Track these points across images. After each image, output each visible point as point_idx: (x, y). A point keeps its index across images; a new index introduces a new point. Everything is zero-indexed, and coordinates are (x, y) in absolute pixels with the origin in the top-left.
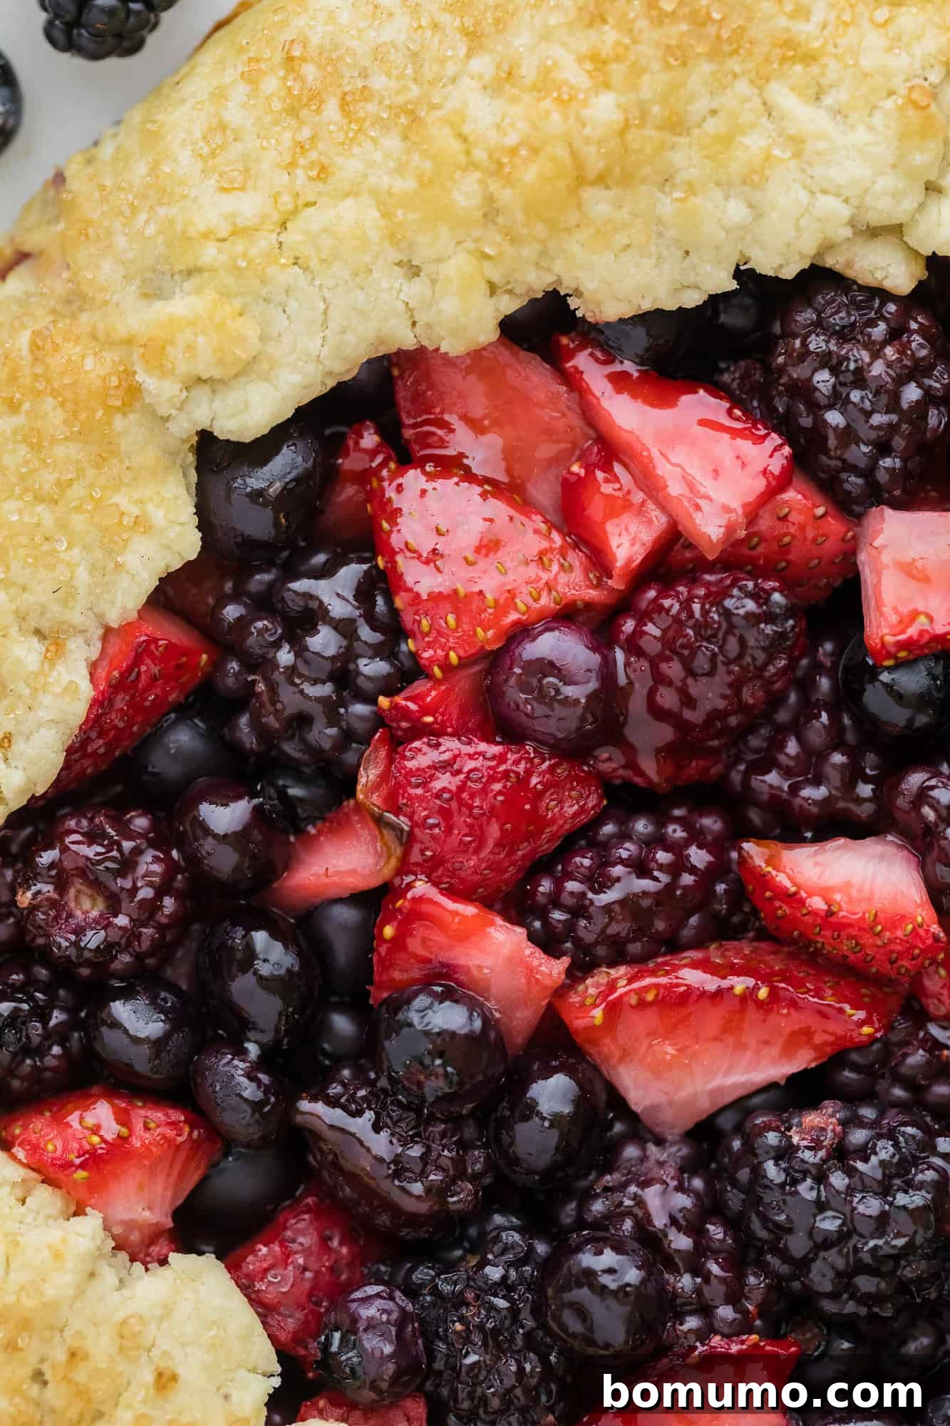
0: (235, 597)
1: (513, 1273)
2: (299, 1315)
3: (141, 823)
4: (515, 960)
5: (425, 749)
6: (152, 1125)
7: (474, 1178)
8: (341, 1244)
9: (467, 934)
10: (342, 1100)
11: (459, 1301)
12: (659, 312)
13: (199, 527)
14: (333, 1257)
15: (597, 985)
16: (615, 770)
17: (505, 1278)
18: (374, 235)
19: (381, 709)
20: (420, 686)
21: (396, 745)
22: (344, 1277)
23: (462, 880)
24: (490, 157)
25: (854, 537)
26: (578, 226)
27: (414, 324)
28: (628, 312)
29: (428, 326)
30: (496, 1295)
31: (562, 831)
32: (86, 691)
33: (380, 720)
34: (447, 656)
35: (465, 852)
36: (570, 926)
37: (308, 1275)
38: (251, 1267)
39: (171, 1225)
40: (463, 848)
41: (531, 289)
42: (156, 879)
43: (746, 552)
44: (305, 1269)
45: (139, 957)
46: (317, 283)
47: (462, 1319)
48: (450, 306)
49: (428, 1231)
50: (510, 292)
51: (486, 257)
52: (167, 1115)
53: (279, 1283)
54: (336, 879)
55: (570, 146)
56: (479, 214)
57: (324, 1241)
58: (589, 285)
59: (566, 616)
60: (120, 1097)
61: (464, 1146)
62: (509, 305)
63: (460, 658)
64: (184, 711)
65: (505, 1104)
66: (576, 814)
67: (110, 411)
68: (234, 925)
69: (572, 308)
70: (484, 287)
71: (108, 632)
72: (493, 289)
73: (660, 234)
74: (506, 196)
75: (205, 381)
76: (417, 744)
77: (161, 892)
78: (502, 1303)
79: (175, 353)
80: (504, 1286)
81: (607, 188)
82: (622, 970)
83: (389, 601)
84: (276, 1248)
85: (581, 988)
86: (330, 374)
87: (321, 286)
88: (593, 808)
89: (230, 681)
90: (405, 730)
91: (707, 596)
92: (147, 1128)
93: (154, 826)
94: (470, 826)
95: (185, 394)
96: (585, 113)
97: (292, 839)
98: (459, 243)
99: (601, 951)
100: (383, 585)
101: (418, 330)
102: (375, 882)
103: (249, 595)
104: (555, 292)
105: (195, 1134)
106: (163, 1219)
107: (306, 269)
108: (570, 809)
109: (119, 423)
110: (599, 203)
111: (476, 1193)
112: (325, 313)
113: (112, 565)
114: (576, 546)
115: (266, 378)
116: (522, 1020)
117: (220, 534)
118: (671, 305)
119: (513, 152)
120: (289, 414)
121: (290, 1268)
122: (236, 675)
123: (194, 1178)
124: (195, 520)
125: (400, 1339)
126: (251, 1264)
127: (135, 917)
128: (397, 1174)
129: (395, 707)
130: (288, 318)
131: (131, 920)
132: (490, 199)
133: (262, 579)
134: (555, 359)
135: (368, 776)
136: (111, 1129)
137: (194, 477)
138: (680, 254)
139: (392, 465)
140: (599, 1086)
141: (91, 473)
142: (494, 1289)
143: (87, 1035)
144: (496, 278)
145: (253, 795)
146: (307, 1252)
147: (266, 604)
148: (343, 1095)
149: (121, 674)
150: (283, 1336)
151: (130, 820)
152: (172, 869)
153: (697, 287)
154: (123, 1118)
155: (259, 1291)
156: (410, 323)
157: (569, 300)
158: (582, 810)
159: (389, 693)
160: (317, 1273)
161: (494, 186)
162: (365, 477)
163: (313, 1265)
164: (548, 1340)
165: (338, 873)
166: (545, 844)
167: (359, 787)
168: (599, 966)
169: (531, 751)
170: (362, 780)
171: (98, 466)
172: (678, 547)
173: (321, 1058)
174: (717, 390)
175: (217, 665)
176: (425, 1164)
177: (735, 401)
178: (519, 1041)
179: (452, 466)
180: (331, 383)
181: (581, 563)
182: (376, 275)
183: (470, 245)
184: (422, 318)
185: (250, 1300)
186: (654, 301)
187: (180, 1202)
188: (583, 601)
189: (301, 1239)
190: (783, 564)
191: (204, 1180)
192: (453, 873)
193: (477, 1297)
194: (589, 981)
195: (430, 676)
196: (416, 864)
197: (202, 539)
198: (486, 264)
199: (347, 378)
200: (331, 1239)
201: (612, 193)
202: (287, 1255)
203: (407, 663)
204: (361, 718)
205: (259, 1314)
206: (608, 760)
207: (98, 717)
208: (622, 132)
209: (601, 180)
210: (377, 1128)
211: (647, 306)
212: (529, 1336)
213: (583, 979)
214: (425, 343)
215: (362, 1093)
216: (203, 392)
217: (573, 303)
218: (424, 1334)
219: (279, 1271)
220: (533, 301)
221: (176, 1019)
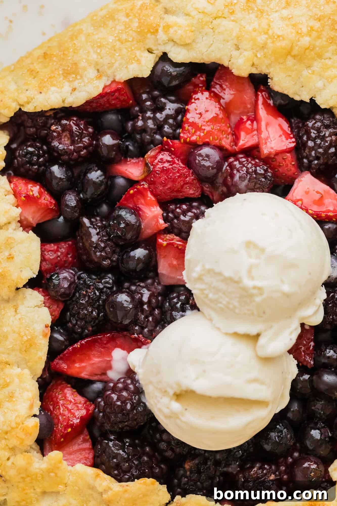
0: (148, 93)
1: (105, 289)
2: (50, 266)
3: (90, 130)
4: (156, 217)
5: (167, 155)
6: (46, 199)
7: (112, 261)
8: (71, 257)
9: (149, 204)
10: (94, 223)
11: (89, 286)
12: (287, 96)
13: (151, 71)
14: (67, 259)
15: (169, 237)
16: (207, 191)
17: (103, 289)
18: (234, 34)
19: (163, 140)
20: (176, 141)
21: (162, 150)
22: (66, 265)
23: (156, 191)
24: (273, 34)
25: (297, 175)
26: (282, 63)
27: (230, 61)
28: (280, 90)
29: (233, 63)
30: (98, 291)
31: (185, 196)
32: (100, 91)
33: (162, 142)
34: (187, 138)
35: (161, 184)
36: (173, 219)
37: (59, 259)
38: (47, 247)
39: (35, 226)
40: (161, 183)
41: (262, 71)
42: (86, 144)
43: (270, 161)
44: (59, 257)
45: (70, 159)
46: (214, 36)
47: (86, 292)
48: (241, 61)
49: (93, 267)
50: (257, 68)
51: (256, 56)
52: (51, 200)
53: (51, 256)
54: (127, 172)
55: (292, 44)
56: (261, 46)
57: (68, 254)
58: (275, 79)
59: (220, 148)
60: (43, 189)
61: (114, 252)
62: (254, 71)
63: (189, 141)
64: (118, 111)
65: (130, 249)
66: (191, 194)
67: (149, 31)
68: (96, 166)
69: (268, 81)
70: (251, 63)
71: (114, 81)
72: (253, 65)
73: (299, 78)
74: (270, 45)
75: (174, 41)
76: (166, 153)
77: (85, 147)
78: (98, 294)
79: (171, 31)
80: (101, 290)
81: (294, 59)
82: (178, 238)
83: (182, 118)
84: (56, 247)
85: (165, 235)
86: (203, 59)
87: (214, 38)
88: (197, 195)
89: (134, 112)
90: (166, 148)
91: (254, 164)
92: (44, 199)
93: (93, 133)
94: (165, 179)
95: (167, 41)
96: (301, 39)
97: (123, 158)
98: (252, 49)
99: (176, 231)
100: (183, 114)
101: (230, 63)
102: (136, 179)
103: (151, 95)
104: (267, 75)
105: (54, 208)
106: (34, 223)
107: (214, 32)
108: (191, 192)
109: (149, 35)
110: (290, 62)
111: (110, 264)
112: (212, 44)
113: (125, 66)
114: (233, 135)
115: (188, 50)
116: (148, 232)
117: (155, 76)
118: (291, 96)
119: (279, 36)
120: (188, 62)
121: (56, 254)
122: (137, 111)
123: (47, 219)
124: (151, 69)
125: (70, 286)
126: (48, 247)
127: (75, 149)
128: (95, 248)
129: (167, 142)
130: (202, 40)
131: (74, 149)
132: (266, 44)
133: (156, 93)
134: (257, 90)
135: (151, 153)
136: (36, 194)
137: (157, 59)
138: (301, 86)
139: (204, 88)
140: (154, 259)
141: (135, 42)
142: (98, 289)
143: (46, 169)
144: (255, 63)
145: (121, 140)
146: (62, 253)
147: (154, 99)
148: (95, 222)
149: (110, 92)
150: (43, 268)
151: (89, 128)
152: (90, 144)
153: (300, 96)
154: (40, 193)
155: (45, 254)
156: (229, 60)
157: (269, 79)
158: (194, 194)
159: (168, 138)
160: (61, 260)
161: (269, 41)
162: (196, 86)
163: (61, 257)
164: (103, 310)
165: (129, 172)
166: (180, 196)
167: (147, 154)
168: (172, 233)
169: (191, 172)
170: (149, 153)
171: (138, 42)
172: (256, 150)
173: (95, 212)
174: (288, 121)
175: (133, 106)
176: (103, 250)
177: (291, 126)
178: (143, 237)
179: (217, 97)
180: (202, 62)
181: (231, 139)
182: (229, 43)
183: (254, 51)
184: (232, 61)
185: (41, 254)
186: (288, 92)
187: (40, 222)
188: (226, 148)
189: (62, 249)
190: (277, 170)
191: (49, 221)
192: (155, 188)
193: (93, 289)
194: (168, 235)
195: (180, 141)
196: (148, 180)
197: (150, 74)
198: (255, 58)
199: (206, 63)
200: (69, 254)
201: (295, 61)
202: (57, 251)
203: (177, 135)
204: (158, 140)
205: (41, 259)
206: (207, 188)
207: (99, 98)
208: (306, 49)
209: (294, 57)
210: (98, 234)
211: (285, 92)
212: (99, 305)
213: (167, 234)
214: (229, 67)
215: (99, 224)
216: (171, 44)
217: (269, 80)
218: (75, 289)
219: (53, 253)
220: (260, 74)
221: (69, 179)
